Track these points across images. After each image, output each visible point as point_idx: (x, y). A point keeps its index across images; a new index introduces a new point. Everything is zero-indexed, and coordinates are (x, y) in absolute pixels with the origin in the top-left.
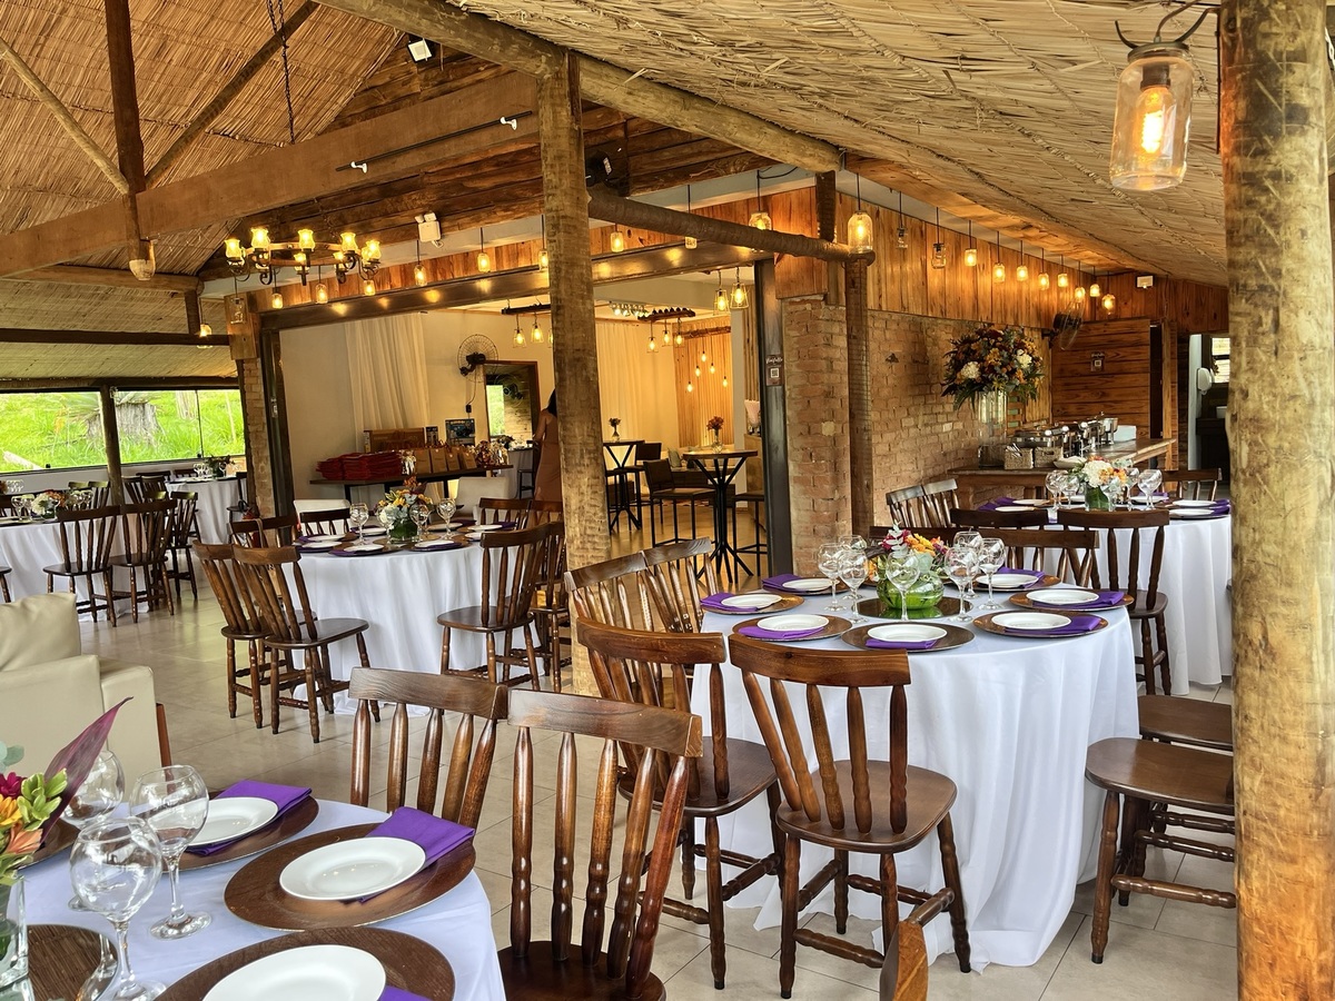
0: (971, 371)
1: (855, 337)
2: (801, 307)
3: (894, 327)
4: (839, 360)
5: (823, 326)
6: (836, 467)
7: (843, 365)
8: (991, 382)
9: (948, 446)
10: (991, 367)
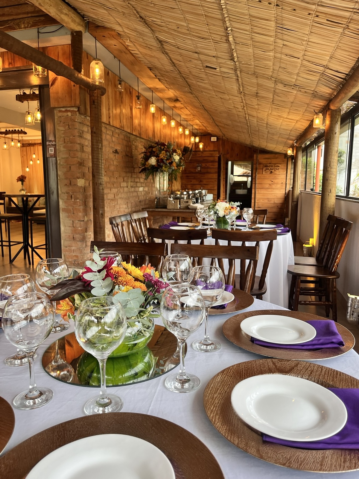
0: (153, 161)
1: (95, 133)
2: (65, 114)
3: (117, 136)
4: (87, 146)
5: (77, 125)
6: (85, 204)
7: (89, 149)
8: (162, 167)
9: (142, 198)
10: (162, 160)
